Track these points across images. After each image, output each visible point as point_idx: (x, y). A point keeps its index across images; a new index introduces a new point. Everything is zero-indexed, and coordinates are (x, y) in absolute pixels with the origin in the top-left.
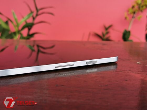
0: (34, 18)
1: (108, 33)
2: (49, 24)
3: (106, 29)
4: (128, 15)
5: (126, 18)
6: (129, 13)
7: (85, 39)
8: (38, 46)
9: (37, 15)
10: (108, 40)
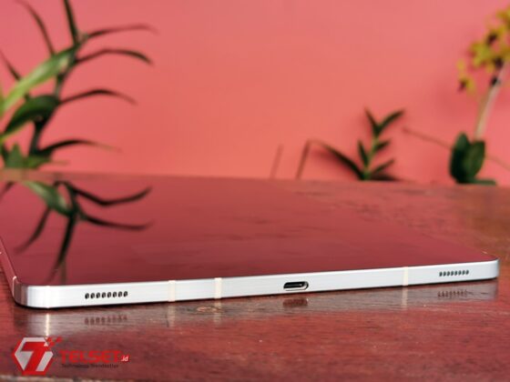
0: (61, 78)
1: (381, 147)
2: (131, 101)
3: (377, 129)
4: (471, 69)
5: (463, 85)
6: (477, 61)
7: (286, 172)
8: (74, 192)
9: (75, 62)
10: (381, 176)
